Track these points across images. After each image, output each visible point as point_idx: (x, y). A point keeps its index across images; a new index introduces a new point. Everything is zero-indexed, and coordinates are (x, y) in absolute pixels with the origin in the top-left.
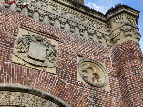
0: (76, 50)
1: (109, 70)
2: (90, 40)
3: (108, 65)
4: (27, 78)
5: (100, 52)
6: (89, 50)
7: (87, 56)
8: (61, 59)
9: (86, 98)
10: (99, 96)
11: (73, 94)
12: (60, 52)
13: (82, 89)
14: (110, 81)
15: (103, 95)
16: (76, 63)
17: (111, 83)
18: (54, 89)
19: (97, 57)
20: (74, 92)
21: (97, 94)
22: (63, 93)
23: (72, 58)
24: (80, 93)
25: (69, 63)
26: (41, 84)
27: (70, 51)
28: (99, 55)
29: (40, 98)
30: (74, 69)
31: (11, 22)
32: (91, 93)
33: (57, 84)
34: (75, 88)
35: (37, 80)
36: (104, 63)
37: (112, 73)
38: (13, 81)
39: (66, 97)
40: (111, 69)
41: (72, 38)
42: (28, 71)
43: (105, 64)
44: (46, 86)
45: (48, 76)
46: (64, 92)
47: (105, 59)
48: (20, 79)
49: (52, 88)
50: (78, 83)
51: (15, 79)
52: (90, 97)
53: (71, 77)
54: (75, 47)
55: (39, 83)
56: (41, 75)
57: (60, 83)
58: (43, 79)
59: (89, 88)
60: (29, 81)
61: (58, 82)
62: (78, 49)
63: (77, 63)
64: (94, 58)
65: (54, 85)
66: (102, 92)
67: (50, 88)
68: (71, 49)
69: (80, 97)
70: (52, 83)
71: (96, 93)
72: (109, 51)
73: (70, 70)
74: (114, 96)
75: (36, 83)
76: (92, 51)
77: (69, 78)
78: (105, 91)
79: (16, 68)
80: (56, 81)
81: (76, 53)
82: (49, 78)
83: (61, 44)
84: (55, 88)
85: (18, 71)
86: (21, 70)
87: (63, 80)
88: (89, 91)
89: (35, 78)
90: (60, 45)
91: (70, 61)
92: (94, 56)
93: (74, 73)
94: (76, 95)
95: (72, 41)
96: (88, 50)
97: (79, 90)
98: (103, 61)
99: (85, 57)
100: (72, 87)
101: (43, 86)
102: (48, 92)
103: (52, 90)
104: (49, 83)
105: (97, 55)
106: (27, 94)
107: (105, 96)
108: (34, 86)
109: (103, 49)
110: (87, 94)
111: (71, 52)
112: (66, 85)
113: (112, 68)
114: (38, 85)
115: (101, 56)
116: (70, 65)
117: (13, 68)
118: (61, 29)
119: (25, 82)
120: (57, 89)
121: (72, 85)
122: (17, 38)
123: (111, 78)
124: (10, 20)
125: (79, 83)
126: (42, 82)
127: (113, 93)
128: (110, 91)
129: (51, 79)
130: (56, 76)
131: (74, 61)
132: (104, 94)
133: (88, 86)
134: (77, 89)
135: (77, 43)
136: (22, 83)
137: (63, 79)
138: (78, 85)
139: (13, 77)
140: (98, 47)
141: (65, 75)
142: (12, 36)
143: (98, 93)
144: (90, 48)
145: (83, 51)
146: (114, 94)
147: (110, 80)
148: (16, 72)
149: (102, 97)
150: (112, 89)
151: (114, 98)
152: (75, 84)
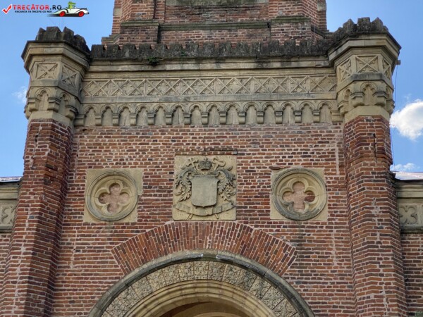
0: (269, 160)
1: (331, 178)
2: (297, 124)
3: (331, 169)
4: (197, 239)
5: (315, 146)
6: (293, 149)
7: (289, 164)
8: (243, 189)
9: (284, 244)
10: (306, 236)
11: (264, 244)
12: (242, 175)
13: (278, 231)
14: (329, 201)
15: (314, 231)
16: (268, 187)
17: (332, 203)
18: (234, 244)
19: (309, 158)
20: (266, 241)
21: (304, 233)
22: (248, 247)
23: (262, 180)
24: (274, 239)
25: (256, 191)
26: (216, 242)
27: (257, 168)
28: (313, 153)
29: (215, 263)
30: (265, 200)
31: (162, 150)
32: (293, 234)
33: (239, 234)
34: (267, 233)
35: (210, 238)
36: (323, 167)
37: (336, 182)
38: (179, 247)
39: (253, 252)
40: (335, 174)
41: (262, 136)
42: (197, 227)
43: (324, 169)
44: (222, 243)
45: (224, 227)
46: (249, 245)
47: (324, 159)
48: (188, 242)
49: (232, 244)
50: (271, 223)
51: (182, 244)
52: (291, 241)
53: (260, 215)
54: (268, 154)
55: (213, 241)
56: (215, 228)
57: (243, 232)
58: (218, 233)
59: (290, 227)
60: (200, 242)
61: (240, 230)
62: (272, 157)
63: (270, 187)
64: (302, 164)
65: (234, 239)
66: (313, 227)
67: (229, 244)
68: (259, 161)
69: (275, 246)
70: (231, 236)
71: (302, 231)
72: (336, 134)
73: (259, 204)
74: (336, 228)
75: (210, 242)
76: (299, 151)
77: (258, 219)
78: (319, 223)
79: (180, 228)
80: (236, 231)
81: (268, 167)
82: (226, 228)
83: (241, 158)
84: (236, 242)
85: (184, 231)
86: (187, 228)
87: (248, 225)
88: (290, 231)
89: (207, 235)
90: (240, 160)
91: (259, 187)
92: (302, 159)
93: (265, 207)
94: (268, 245)
95: (261, 142)
96: (290, 152)
97: (273, 235)
98: (320, 164)
99: (285, 168)
100: (262, 232)
101: (218, 244)
102: (226, 251)
103: (231, 247)
104: (227, 237)
105: (309, 154)
106: (199, 262)
107: (318, 231)
108: (207, 247)
109: (323, 134)
110: (287, 237)
111: (260, 168)
112: (253, 232)
113: (338, 172)
114: (212, 244)
115: (318, 153)
116: (259, 194)
117: (177, 229)
118: (240, 127)
119: (194, 245)
120: (239, 244)
121: (262, 229)
122: (174, 176)
123: (333, 194)
124: (161, 147)
125: (274, 222)
126: (217, 238)
127: (333, 222)
128: (329, 220)
129: (229, 230)
130: (236, 222)
131: (264, 185)
132: (316, 230)
133: (289, 223)
134: (270, 234)
135: (271, 143)
136: (191, 247)
137: (247, 223)
138: (273, 227)
139: (179, 243)
140: (312, 136)
141: (250, 215)
142: (168, 176)
143: (306, 231)
144: (296, 145)
145: (281, 156)
146: (336, 223)
147: (332, 199)
148: (181, 234)
149: (311, 236)
150: (333, 215)
151: (335, 230)
152: (267, 226)
